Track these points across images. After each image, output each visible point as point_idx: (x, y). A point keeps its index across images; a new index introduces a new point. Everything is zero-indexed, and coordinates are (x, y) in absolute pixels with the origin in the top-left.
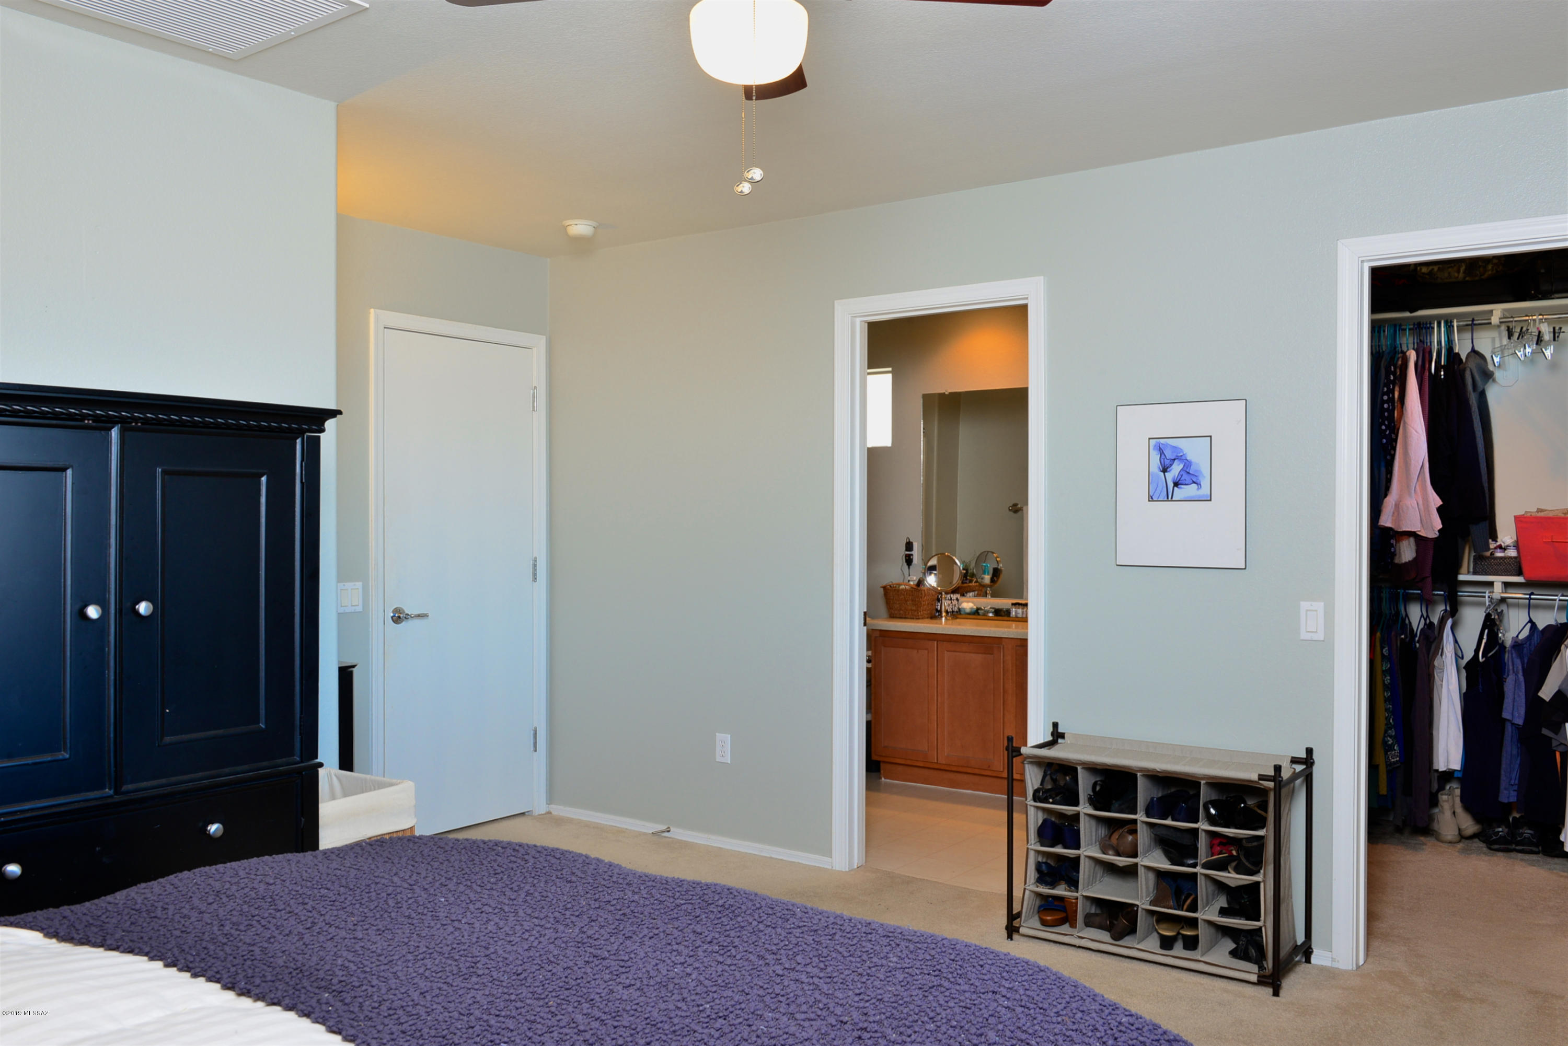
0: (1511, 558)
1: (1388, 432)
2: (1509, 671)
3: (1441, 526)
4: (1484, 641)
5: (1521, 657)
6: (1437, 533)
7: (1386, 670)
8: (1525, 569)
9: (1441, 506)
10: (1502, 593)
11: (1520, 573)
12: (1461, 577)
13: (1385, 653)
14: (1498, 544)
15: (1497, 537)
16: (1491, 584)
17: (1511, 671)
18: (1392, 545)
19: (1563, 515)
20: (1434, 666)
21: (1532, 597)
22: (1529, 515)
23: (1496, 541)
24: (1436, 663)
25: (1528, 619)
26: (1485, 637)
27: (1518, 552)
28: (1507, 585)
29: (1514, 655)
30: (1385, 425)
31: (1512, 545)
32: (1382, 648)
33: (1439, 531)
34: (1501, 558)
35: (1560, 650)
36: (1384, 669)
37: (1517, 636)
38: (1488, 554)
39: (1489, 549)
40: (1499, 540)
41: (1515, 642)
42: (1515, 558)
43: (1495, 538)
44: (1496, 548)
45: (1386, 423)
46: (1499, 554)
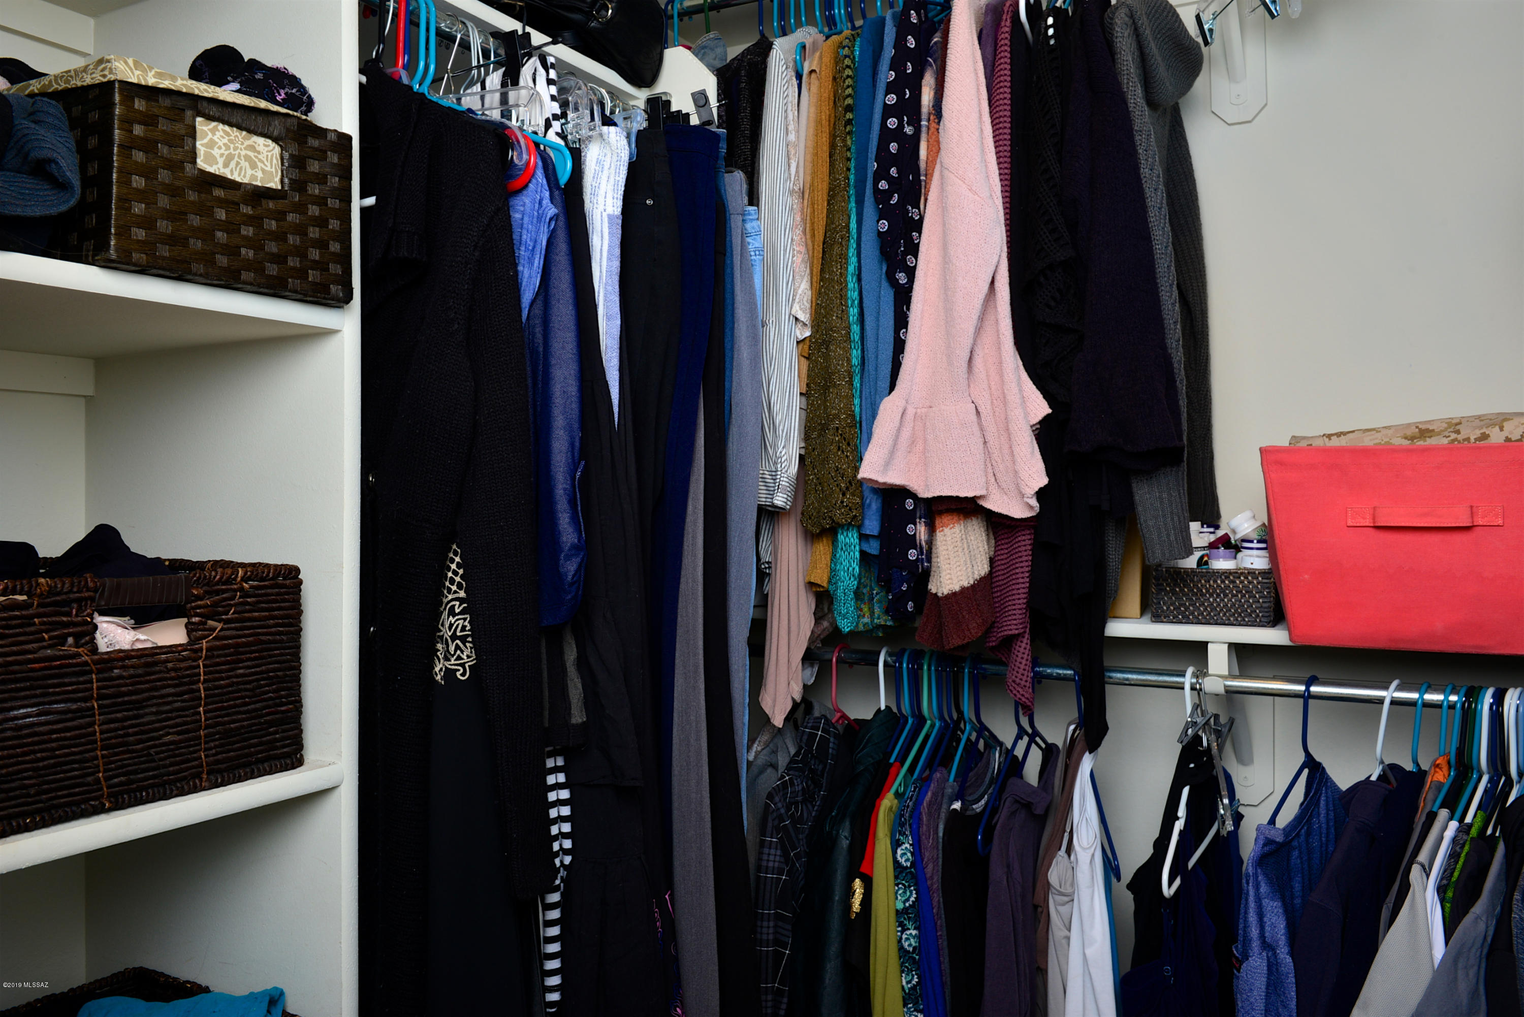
0: (1252, 572)
1: (895, 199)
2: (1247, 941)
3: (1044, 481)
4: (1179, 825)
5: (1281, 889)
6: (1034, 503)
7: (905, 911)
8: (1293, 603)
9: (1047, 418)
10: (1232, 676)
11: (1277, 617)
12: (1118, 628)
13: (902, 861)
14: (1220, 533)
15: (1218, 516)
16: (1199, 650)
17: (1256, 945)
18: (912, 541)
19: (1406, 443)
20: (1048, 885)
21: (1314, 689)
22: (1303, 444)
23: (1217, 527)
24: (1053, 876)
25: (1301, 758)
26: (1182, 812)
27: (1273, 558)
28: (1240, 651)
29: (1264, 888)
30: (889, 179)
31: (1255, 536)
32: (896, 844)
33: (1041, 494)
34: (1227, 574)
35: (1406, 887)
36: (900, 906)
37: (1272, 821)
38: (1191, 562)
39: (1189, 550)
40: (1223, 522)
41: (1269, 842)
42: (1264, 573)
43: (1211, 518)
44: (1213, 546)
45: (893, 171)
46: (1222, 563)
